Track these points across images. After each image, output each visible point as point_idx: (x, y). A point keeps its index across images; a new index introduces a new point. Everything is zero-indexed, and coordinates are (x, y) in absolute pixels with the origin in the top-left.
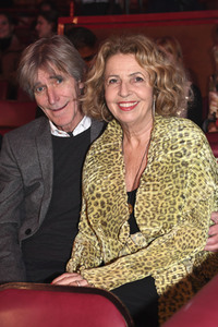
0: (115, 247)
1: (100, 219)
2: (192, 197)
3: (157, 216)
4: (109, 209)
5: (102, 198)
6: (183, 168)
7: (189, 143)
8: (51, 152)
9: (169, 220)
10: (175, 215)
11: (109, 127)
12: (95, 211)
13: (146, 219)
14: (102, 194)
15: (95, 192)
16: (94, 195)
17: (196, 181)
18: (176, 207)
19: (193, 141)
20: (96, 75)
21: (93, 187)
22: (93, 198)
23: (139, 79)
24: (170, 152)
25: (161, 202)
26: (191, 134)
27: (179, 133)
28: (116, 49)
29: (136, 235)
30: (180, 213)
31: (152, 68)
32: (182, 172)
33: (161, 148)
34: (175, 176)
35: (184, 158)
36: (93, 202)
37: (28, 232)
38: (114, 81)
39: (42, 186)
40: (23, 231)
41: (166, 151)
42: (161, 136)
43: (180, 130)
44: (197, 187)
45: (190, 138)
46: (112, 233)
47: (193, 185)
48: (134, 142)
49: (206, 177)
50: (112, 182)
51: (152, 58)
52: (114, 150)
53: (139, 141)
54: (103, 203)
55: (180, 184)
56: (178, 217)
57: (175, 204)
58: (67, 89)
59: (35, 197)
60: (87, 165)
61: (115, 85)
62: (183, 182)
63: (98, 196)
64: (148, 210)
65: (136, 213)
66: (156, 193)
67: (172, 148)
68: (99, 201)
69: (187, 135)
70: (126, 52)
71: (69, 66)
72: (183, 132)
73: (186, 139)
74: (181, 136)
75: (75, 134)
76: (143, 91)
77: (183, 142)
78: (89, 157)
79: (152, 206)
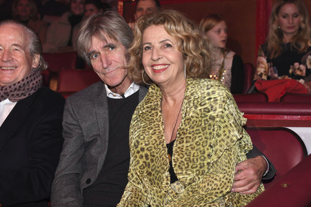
0: (159, 194)
1: (145, 170)
2: (218, 147)
3: (191, 164)
4: (152, 161)
5: (146, 152)
6: (211, 121)
7: (216, 100)
8: (107, 111)
9: (201, 167)
10: (205, 162)
11: (150, 90)
12: (141, 163)
13: (181, 168)
14: (146, 147)
15: (140, 146)
16: (139, 149)
17: (221, 132)
18: (206, 155)
19: (219, 98)
20: (136, 44)
21: (138, 142)
22: (138, 152)
23: (169, 45)
24: (199, 108)
25: (192, 152)
26: (217, 92)
27: (206, 91)
28: (150, 22)
29: (175, 184)
30: (209, 161)
31: (180, 36)
32: (210, 125)
33: (192, 105)
34: (204, 129)
35: (211, 113)
36: (138, 155)
37: (89, 181)
38: (149, 48)
39: (99, 142)
40: (84, 181)
41: (196, 107)
42: (192, 94)
43: (208, 89)
44: (222, 137)
45: (216, 95)
46: (156, 181)
47: (218, 135)
48: (171, 102)
49: (230, 128)
50: (154, 137)
51: (180, 28)
52: (155, 109)
53: (174, 100)
54: (146, 156)
55: (208, 136)
56: (208, 164)
57: (204, 153)
58: (117, 55)
59: (93, 151)
60: (133, 123)
61: (149, 51)
62: (210, 133)
63: (142, 149)
64: (183, 160)
65: (173, 163)
66: (189, 144)
67: (201, 105)
68: (143, 154)
69: (213, 93)
70: (157, 24)
71: (119, 35)
72: (210, 91)
73: (212, 96)
74: (208, 94)
75: (126, 96)
76: (172, 55)
77: (210, 99)
78: (134, 116)
79: (186, 156)
